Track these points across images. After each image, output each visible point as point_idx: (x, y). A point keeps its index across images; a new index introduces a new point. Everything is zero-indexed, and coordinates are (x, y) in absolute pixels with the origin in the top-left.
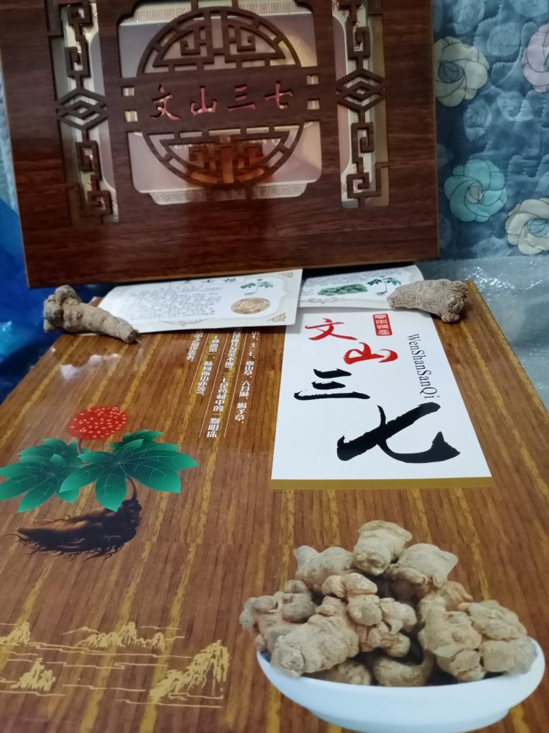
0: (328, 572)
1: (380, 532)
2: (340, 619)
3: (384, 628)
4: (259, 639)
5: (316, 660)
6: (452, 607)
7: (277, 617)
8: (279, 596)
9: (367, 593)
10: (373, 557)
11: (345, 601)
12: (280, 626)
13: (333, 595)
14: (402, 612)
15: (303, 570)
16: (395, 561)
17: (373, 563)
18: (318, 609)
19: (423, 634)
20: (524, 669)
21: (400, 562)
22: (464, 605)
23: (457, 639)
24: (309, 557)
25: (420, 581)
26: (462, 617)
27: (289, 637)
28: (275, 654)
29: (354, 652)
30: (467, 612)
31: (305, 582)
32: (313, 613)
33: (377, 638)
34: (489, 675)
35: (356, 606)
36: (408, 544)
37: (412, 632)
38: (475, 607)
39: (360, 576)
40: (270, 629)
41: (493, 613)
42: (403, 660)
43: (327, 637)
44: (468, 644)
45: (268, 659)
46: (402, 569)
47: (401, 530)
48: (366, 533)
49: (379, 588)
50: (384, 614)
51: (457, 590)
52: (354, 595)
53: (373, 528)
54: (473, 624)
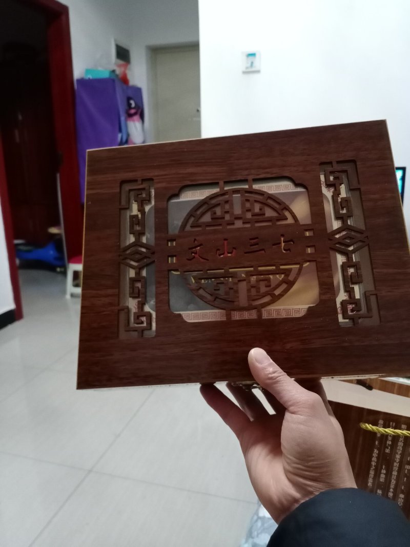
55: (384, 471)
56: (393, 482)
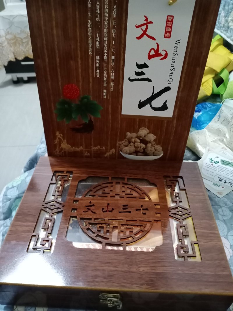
0: (132, 138)
1: (143, 130)
2: (133, 146)
3: (140, 148)
4: (120, 149)
5: (129, 152)
6: (152, 146)
7: (123, 145)
8: (123, 142)
9: (138, 142)
10: (141, 136)
11: (134, 143)
12: (123, 147)
13: (132, 142)
14: (143, 146)
15: (127, 137)
16: (145, 136)
17: (141, 137)
18: (130, 144)
19: (146, 149)
20: (159, 155)
21: (146, 137)
22: (154, 146)
23: (151, 150)
24: (129, 134)
25: (148, 141)
26: (153, 148)
27: (124, 149)
28: (122, 151)
29: (135, 151)
30: (154, 147)
31: (127, 139)
32: (129, 145)
33: (138, 149)
34: (154, 156)
35: (136, 144)
36: (148, 134)
37: (144, 149)
38: (156, 146)
39: (137, 139)
40: (121, 147)
41: (158, 147)
42: (142, 153)
43: (131, 149)
44: (153, 151)
45: (121, 151)
46: (146, 138)
47: (148, 130)
48: (140, 130)
49: (140, 141)
50: (140, 146)
51: (154, 143)
52: (136, 143)
53: (142, 129)
54: (154, 149)
55: (98, 39)
56: (106, 47)
